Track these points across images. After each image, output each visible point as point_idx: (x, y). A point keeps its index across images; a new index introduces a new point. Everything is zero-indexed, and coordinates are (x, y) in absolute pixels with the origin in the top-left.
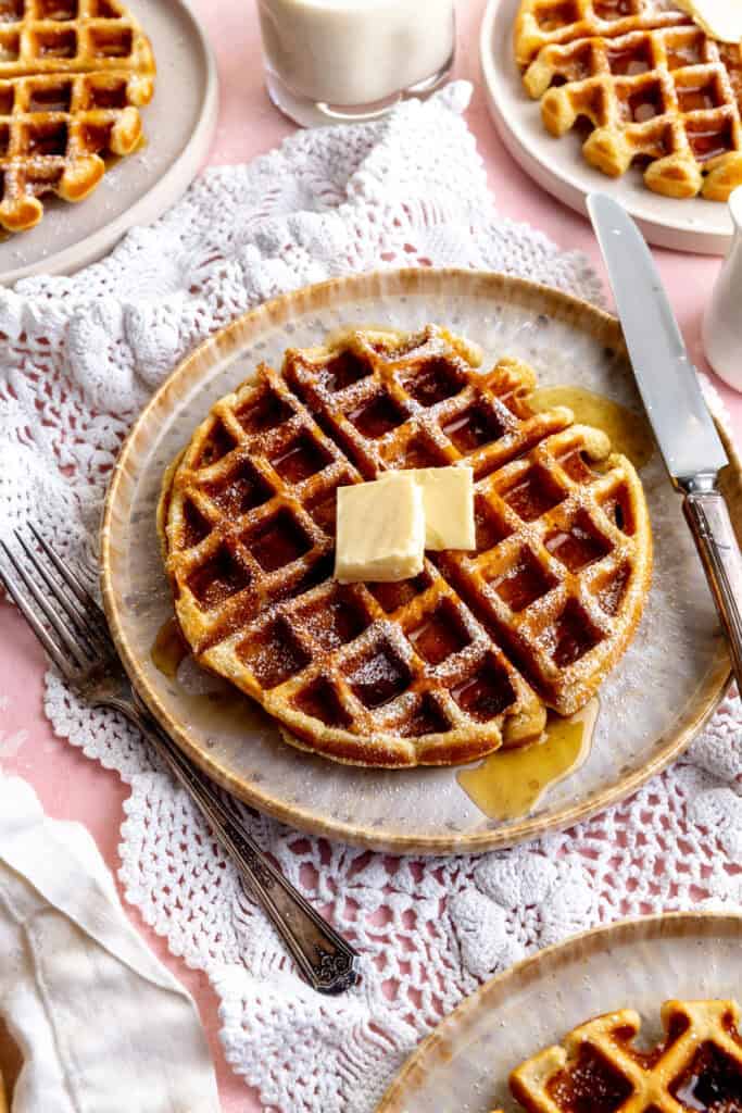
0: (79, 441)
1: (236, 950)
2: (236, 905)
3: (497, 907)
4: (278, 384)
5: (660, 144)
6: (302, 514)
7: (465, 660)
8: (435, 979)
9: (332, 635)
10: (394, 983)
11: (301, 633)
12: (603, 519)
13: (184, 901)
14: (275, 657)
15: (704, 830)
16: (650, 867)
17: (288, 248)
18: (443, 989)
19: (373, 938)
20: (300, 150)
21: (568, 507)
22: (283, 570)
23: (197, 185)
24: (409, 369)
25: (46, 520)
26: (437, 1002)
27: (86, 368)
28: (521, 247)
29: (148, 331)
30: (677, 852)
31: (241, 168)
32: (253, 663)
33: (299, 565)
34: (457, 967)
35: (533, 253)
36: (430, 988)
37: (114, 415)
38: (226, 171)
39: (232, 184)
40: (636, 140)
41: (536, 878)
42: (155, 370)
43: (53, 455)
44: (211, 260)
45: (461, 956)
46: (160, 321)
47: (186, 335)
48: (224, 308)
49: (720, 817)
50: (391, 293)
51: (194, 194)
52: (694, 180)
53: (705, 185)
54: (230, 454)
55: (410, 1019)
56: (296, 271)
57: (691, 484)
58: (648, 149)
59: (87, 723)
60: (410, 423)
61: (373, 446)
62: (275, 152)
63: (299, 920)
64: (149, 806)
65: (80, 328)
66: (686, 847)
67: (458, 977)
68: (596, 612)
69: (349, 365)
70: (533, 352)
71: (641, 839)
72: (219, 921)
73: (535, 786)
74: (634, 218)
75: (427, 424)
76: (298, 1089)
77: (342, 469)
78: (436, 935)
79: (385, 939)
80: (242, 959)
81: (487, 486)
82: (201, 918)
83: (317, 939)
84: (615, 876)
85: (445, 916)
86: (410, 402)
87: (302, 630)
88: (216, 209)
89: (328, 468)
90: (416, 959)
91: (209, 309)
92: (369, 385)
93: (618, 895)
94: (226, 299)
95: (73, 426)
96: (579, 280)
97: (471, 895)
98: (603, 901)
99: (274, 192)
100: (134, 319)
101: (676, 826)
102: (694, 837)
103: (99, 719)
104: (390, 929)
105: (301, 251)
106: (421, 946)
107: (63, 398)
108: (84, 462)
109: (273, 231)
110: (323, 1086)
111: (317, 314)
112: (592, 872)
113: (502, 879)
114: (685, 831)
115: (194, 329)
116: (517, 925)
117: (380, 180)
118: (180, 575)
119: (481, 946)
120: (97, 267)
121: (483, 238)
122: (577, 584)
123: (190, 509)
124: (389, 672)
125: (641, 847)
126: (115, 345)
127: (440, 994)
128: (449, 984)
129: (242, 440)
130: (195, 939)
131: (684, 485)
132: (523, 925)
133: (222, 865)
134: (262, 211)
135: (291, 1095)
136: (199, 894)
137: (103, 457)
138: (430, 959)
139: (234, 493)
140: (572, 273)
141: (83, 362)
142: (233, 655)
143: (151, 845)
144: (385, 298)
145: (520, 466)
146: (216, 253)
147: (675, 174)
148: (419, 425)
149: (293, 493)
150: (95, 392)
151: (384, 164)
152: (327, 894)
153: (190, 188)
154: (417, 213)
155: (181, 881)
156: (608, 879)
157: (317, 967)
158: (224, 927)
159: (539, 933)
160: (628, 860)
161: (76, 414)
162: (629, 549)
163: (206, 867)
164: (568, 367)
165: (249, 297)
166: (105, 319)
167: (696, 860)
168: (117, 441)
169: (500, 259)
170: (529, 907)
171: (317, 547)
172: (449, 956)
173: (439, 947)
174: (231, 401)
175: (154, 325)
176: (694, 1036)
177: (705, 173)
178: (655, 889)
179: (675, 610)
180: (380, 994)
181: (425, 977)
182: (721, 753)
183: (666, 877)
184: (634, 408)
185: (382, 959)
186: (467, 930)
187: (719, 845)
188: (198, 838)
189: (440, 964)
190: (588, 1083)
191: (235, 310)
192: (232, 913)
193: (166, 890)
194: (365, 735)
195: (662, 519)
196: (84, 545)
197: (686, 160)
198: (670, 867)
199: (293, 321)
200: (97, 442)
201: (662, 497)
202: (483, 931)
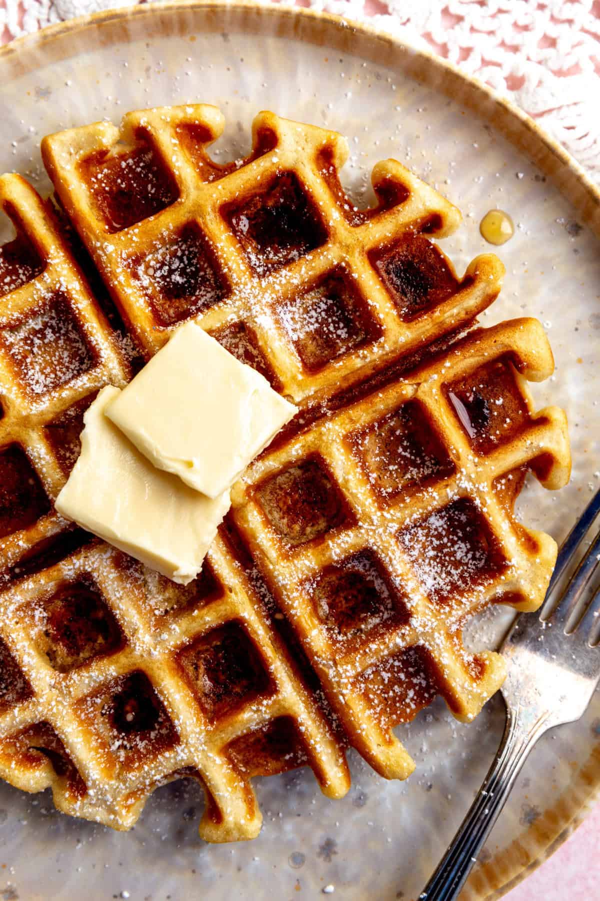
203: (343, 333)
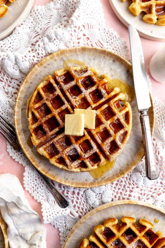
0: (9, 86)
1: (46, 199)
2: (46, 190)
3: (94, 193)
4: (52, 81)
5: (148, 9)
6: (58, 118)
7: (91, 154)
8: (82, 205)
9: (64, 143)
10: (75, 205)
11: (57, 147)
12: (123, 121)
13: (37, 190)
14: (52, 149)
15: (134, 181)
16: (122, 186)
17: (55, 39)
18: (83, 206)
19: (71, 197)
20: (58, 3)
21: (115, 118)
22: (53, 131)
23: (32, 11)
24: (82, 79)
25: (3, 108)
26: (82, 209)
27: (8, 71)
28: (111, 36)
29: (21, 63)
30: (128, 185)
31: (43, 7)
32: (48, 150)
33: (57, 129)
34: (86, 203)
35: (113, 38)
36: (81, 206)
37: (16, 80)
38: (39, 7)
39: (41, 12)
40: (142, 8)
41: (101, 189)
42: (24, 71)
43: (3, 89)
44: (37, 36)
45: (87, 201)
46: (24, 60)
47: (31, 63)
48: (39, 55)
49: (137, 179)
50: (79, 51)
51: (32, 14)
52: (155, 21)
53: (157, 22)
54: (41, 101)
55: (77, 212)
56: (56, 45)
57: (142, 113)
58: (145, 10)
59: (16, 153)
60: (82, 95)
61: (73, 101)
62: (51, 2)
63: (58, 195)
64: (29, 174)
65: (5, 61)
66: (130, 184)
67: (86, 204)
68: (119, 143)
69: (69, 77)
70: (111, 69)
71: (122, 181)
72: (43, 193)
73: (103, 172)
74: (138, 31)
75: (86, 95)
76: (58, 223)
77: (67, 106)
78: (83, 197)
79: (73, 197)
80: (47, 200)
81: (98, 112)
82: (40, 193)
83: (61, 198)
84: (116, 187)
85: (84, 193)
86: (82, 89)
87: (58, 146)
88: (37, 19)
89: (63, 106)
90: (79, 201)
91: (36, 56)
92: (73, 83)
93: (116, 191)
94: (40, 54)
95: (7, 81)
96: (124, 49)
97: (90, 191)
98: (113, 192)
99: (51, 16)
100: (18, 60)
101: (128, 179)
102: (132, 182)
103: (18, 153)
104: (74, 196)
105: (58, 40)
106: (80, 199)
107: (4, 75)
108: (10, 92)
109: (51, 35)
110: (62, 222)
111: (62, 56)
112: (112, 187)
113: (95, 189)
114: (130, 181)
115: (32, 61)
116: (97, 196)
117: (77, 19)
118: (31, 131)
119: (91, 201)
120: (8, 38)
121: (102, 32)
122: (116, 137)
123: (33, 114)
124: (75, 152)
125: (121, 183)
126: (14, 65)
127: (83, 207)
128: (85, 206)
129: (44, 98)
130: (39, 196)
131: (141, 112)
132: (98, 197)
133: (43, 183)
134: (48, 22)
135: (56, 224)
136: (39, 188)
137: (15, 90)
138: (81, 201)
139: (43, 109)
140: (122, 46)
141: (7, 69)
142: (43, 151)
143: (29, 181)
144: (78, 53)
145: (106, 106)
146: (38, 34)
147: (150, 20)
148: (84, 95)
149: (56, 112)
150: (11, 75)
151: (79, 15)
152: (63, 189)
153: (31, 12)
154: (86, 26)
155: (36, 186)
156: (115, 188)
157: (61, 203)
158: (44, 194)
159: (101, 198)
160: (119, 185)
161: (7, 78)
162: (127, 129)
163: (40, 183)
164: (119, 74)
165: (45, 52)
166: (11, 59)
167: (131, 186)
168: (17, 87)
169: (106, 39)
170: (100, 194)
171: (61, 126)
172: (85, 201)
173: (83, 199)
174: (42, 85)
175: (23, 61)
176: (127, 227)
177: (158, 19)
178: (123, 190)
179: (134, 136)
180: (72, 207)
181: (80, 204)
182: (139, 166)
183: (125, 189)
184: (132, 86)
185: (73, 201)
186: (88, 197)
187: (136, 184)
188: (39, 178)
189: (83, 202)
190: (108, 230)
191: (42, 56)
192: (45, 192)
193: (33, 187)
194: (70, 169)
195: (134, 114)
196: (12, 114)
197: (154, 16)
198: (126, 187)
199: (56, 58)
200: (13, 86)
201: (135, 109)
202: (91, 198)
203: (141, 244)
